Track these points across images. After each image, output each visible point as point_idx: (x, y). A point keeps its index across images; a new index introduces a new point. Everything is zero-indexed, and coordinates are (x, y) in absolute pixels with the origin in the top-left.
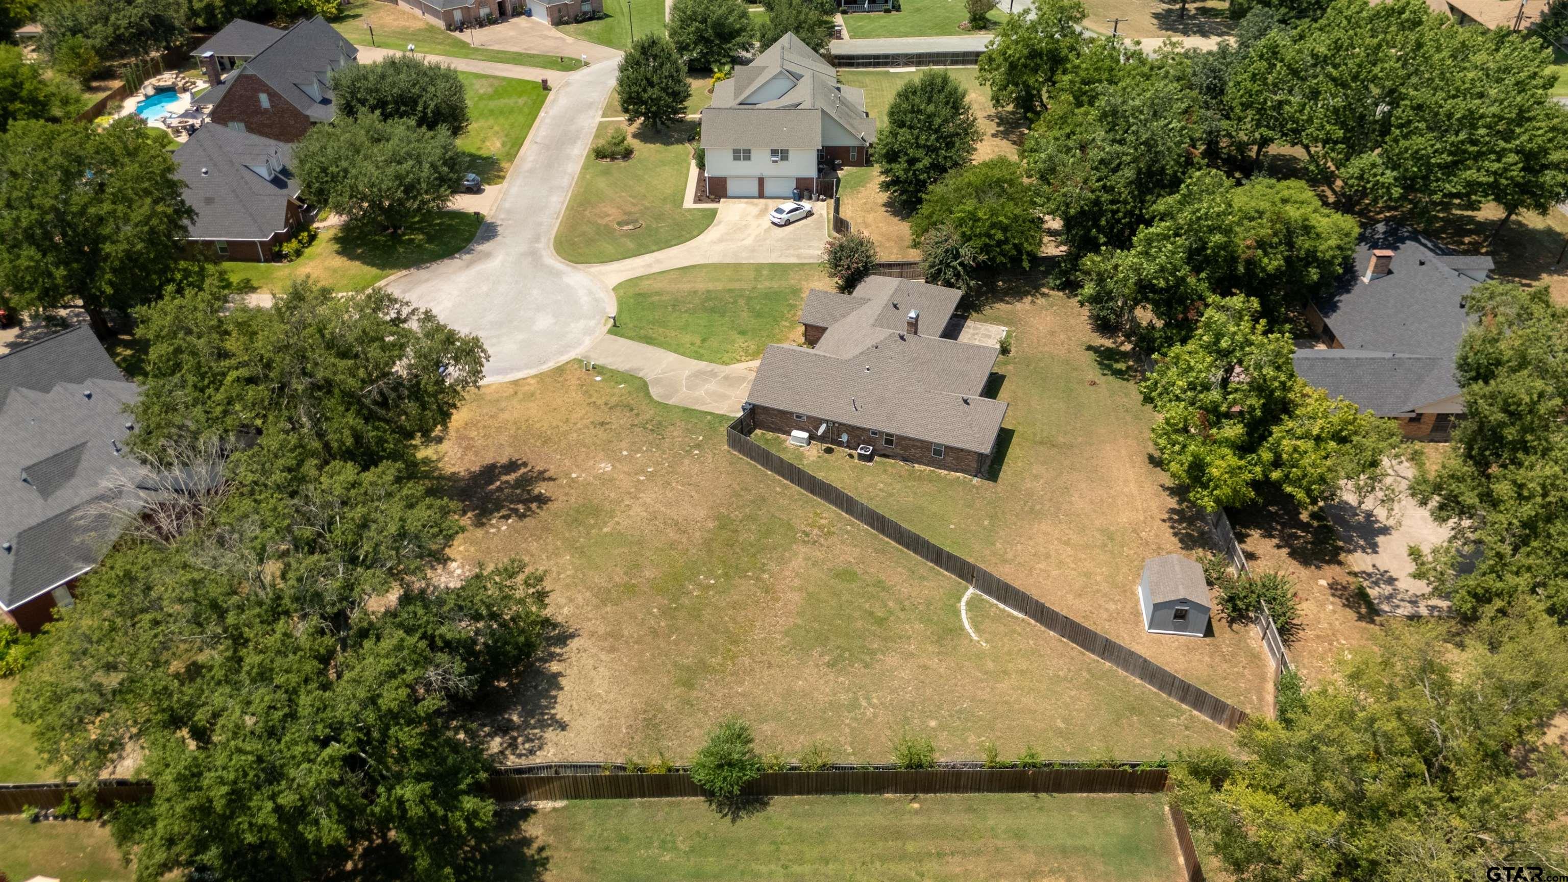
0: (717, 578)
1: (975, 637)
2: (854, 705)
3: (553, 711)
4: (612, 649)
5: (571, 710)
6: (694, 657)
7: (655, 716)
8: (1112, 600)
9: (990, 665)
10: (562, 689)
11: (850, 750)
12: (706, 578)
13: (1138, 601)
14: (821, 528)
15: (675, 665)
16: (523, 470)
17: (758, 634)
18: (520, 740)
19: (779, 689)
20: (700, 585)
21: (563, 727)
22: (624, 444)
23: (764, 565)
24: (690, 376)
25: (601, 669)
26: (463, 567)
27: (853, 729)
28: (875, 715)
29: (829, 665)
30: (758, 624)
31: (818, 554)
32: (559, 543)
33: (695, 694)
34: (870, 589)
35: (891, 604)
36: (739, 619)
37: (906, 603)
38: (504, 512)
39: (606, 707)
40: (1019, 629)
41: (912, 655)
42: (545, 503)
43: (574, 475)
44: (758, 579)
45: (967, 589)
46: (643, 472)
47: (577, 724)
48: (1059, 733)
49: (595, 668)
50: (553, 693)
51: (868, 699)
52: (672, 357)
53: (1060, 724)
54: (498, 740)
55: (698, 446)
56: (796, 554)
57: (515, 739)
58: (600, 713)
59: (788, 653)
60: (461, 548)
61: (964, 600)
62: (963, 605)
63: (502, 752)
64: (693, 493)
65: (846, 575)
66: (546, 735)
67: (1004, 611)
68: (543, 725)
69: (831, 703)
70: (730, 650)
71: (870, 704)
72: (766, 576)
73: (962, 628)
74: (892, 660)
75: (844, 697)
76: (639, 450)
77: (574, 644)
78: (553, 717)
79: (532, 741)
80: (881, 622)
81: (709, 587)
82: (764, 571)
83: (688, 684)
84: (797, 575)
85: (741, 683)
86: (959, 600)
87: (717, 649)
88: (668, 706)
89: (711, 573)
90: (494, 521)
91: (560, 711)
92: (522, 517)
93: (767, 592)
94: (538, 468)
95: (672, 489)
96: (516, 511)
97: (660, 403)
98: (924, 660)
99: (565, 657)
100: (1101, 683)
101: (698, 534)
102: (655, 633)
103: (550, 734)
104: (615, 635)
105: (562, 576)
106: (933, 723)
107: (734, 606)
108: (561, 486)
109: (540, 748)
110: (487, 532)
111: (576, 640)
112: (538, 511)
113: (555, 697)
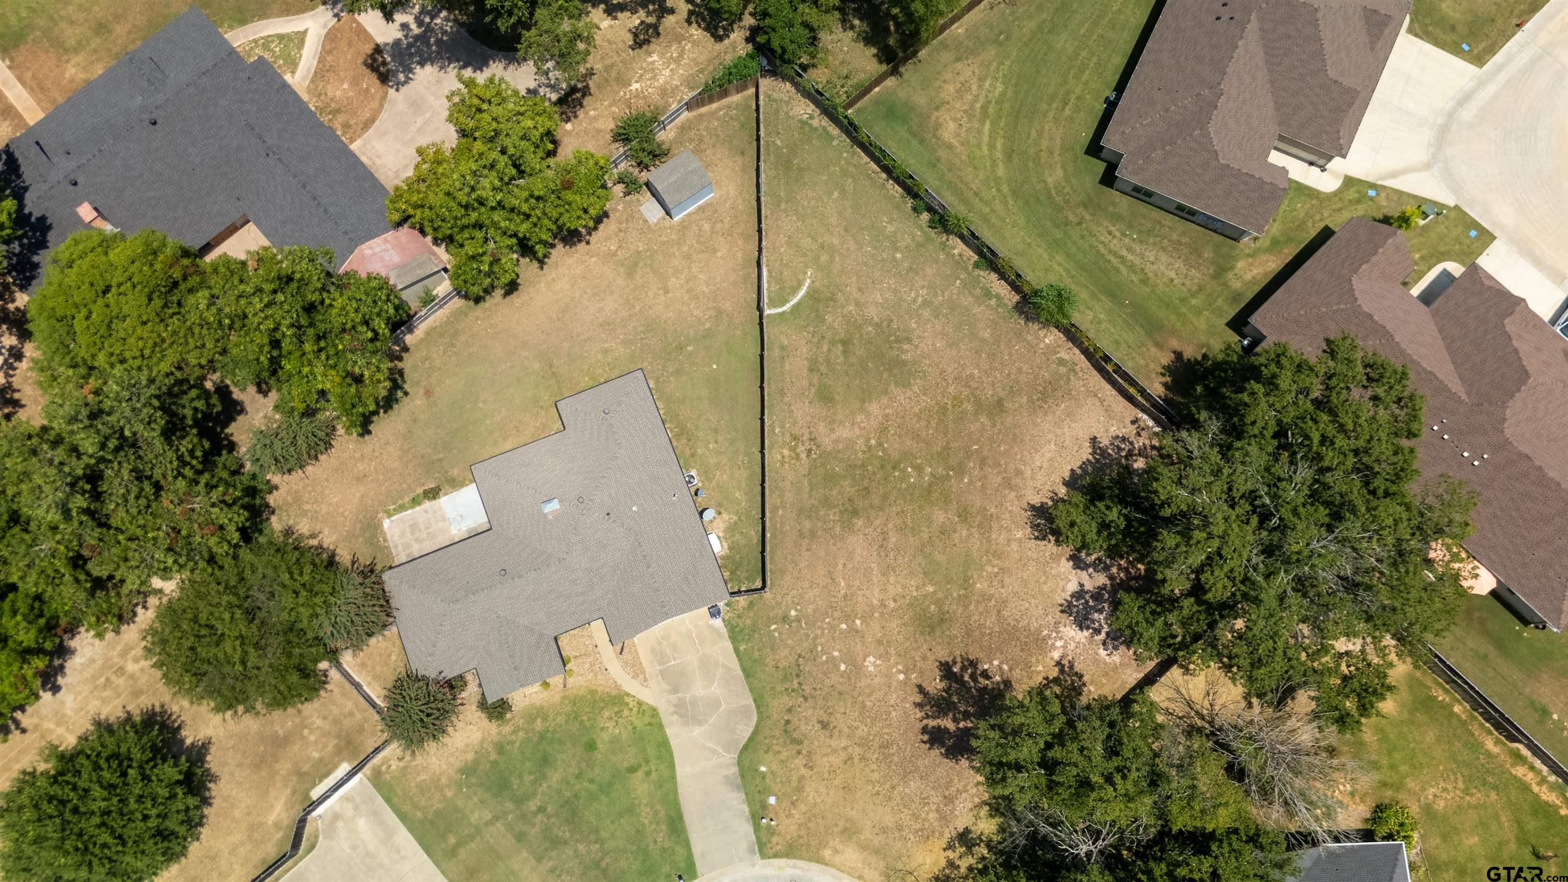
0: (904, 471)
1: (808, 282)
2: (926, 304)
3: (1090, 457)
4: (1019, 473)
5: (1080, 448)
6: (978, 420)
7: (1038, 400)
8: (700, 230)
9: (824, 258)
10: (1072, 470)
11: (958, 282)
12: (910, 476)
13: (688, 215)
14: (793, 449)
15: (994, 425)
16: (932, 723)
17: (926, 401)
18: (1123, 454)
19: (954, 352)
20: (920, 476)
21: (1094, 440)
22: (835, 678)
23: (864, 452)
24: (700, 723)
25: (1038, 463)
26: (1053, 644)
27: (943, 292)
28: (923, 287)
29: (909, 340)
30: (917, 410)
31: (822, 428)
32: (972, 607)
33: (1002, 394)
34: (824, 369)
35: (825, 348)
36: (923, 423)
37: (815, 340)
38: (983, 682)
39: (1059, 432)
40: (777, 264)
41: (857, 304)
42: (947, 663)
43: (901, 677)
44: (880, 444)
45: (769, 315)
46: (853, 630)
47: (1085, 436)
48: (843, 191)
49: (1041, 468)
50: (1079, 471)
51: (914, 300)
52: (684, 771)
53: (836, 194)
54: (1136, 466)
55: (785, 619)
56: (836, 442)
57: (1126, 457)
58: (1066, 430)
59: (924, 372)
60: (1040, 668)
61: (780, 310)
62: (787, 307)
63: (1140, 455)
64: (840, 567)
65: (825, 397)
66: (1107, 443)
67: (768, 282)
68: (1103, 452)
69: (937, 317)
70: (953, 406)
71: (917, 296)
72: (873, 442)
73: (808, 293)
74: (873, 312)
75: (926, 313)
76: (831, 659)
77: (1036, 500)
78: (1093, 453)
79: (1118, 446)
80: (845, 343)
81: (914, 467)
82: (870, 447)
83: (1000, 402)
84: (853, 424)
85: (971, 376)
86: (783, 313)
87: (961, 412)
88: (1025, 399)
89: (905, 477)
90: (998, 678)
91: (1086, 453)
92: (973, 664)
93: (886, 428)
94: (919, 715)
95: (849, 586)
96: (973, 677)
97: (758, 707)
98: (856, 295)
99: (1051, 495)
100: (782, 194)
101: (877, 522)
102: (983, 462)
103: (1105, 442)
104: (1008, 484)
105: (996, 570)
106: (898, 256)
107: (916, 437)
108: (922, 673)
109: (1117, 437)
110: (1011, 669)
111: (1032, 502)
112: (959, 659)
113: (1080, 467)
